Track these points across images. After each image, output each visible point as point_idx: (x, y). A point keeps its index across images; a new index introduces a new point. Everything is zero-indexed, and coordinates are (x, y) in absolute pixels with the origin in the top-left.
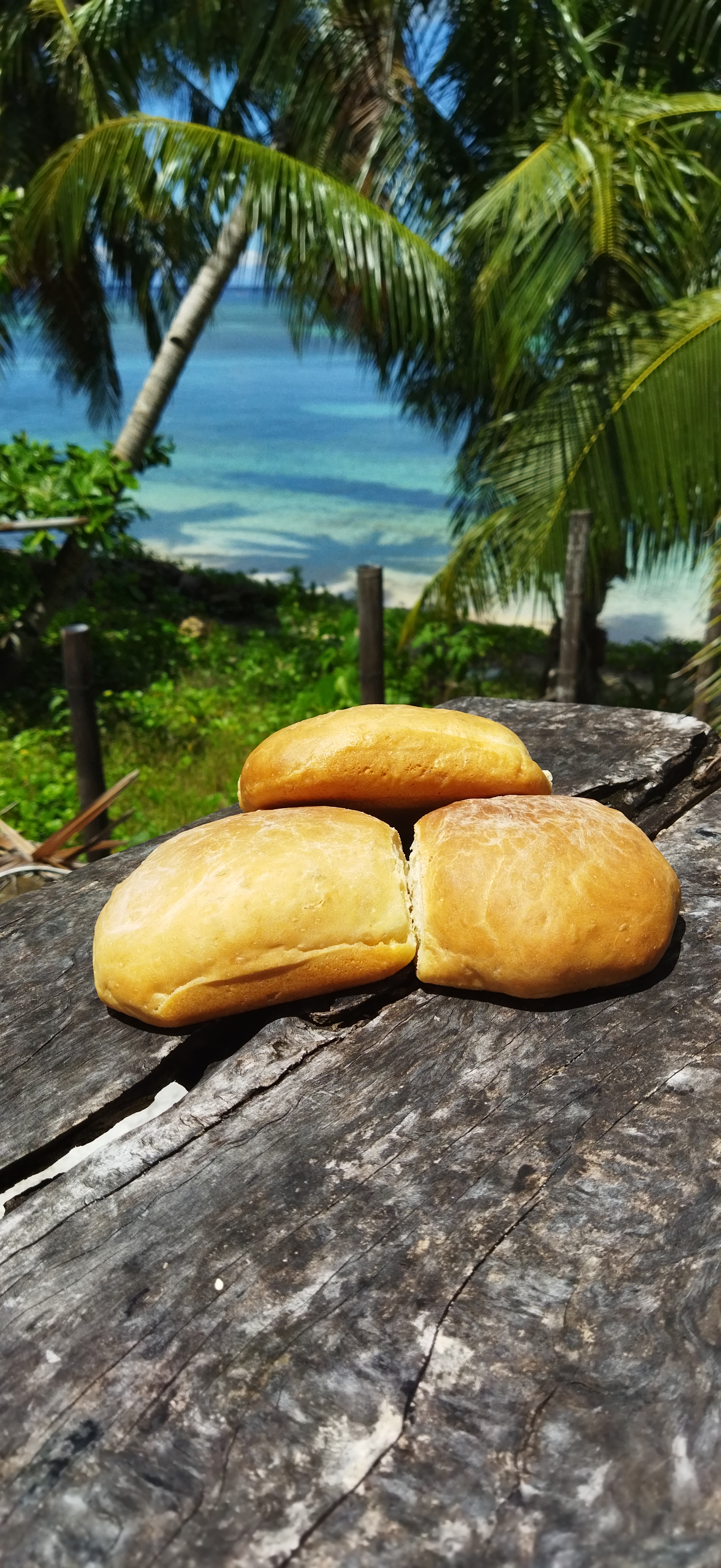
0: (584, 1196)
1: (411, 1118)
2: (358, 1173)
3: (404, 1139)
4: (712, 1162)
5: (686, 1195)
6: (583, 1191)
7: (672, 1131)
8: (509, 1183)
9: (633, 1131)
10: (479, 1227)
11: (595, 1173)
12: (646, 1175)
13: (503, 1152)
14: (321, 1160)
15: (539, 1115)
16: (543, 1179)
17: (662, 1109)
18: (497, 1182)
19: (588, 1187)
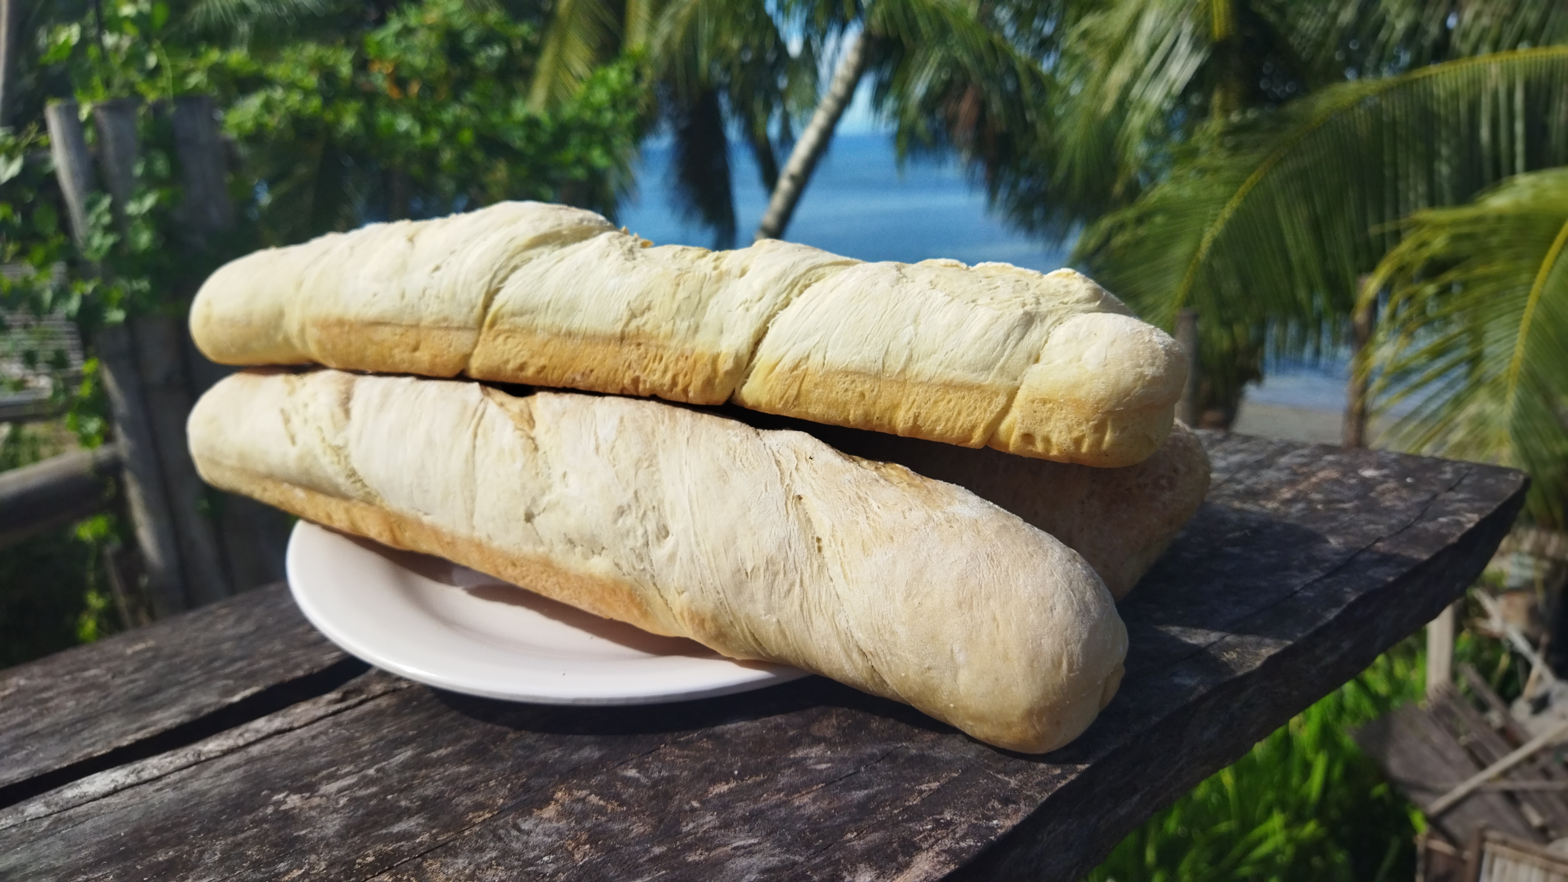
0: (515, 833)
1: (404, 755)
2: (298, 804)
3: (380, 775)
4: (695, 804)
5: (632, 835)
6: (519, 830)
7: (677, 773)
8: (446, 818)
9: (632, 773)
10: (370, 859)
11: (550, 811)
12: (606, 814)
13: (471, 789)
14: (275, 791)
15: (542, 756)
16: (487, 816)
17: (686, 752)
18: (433, 818)
19: (525, 826)
